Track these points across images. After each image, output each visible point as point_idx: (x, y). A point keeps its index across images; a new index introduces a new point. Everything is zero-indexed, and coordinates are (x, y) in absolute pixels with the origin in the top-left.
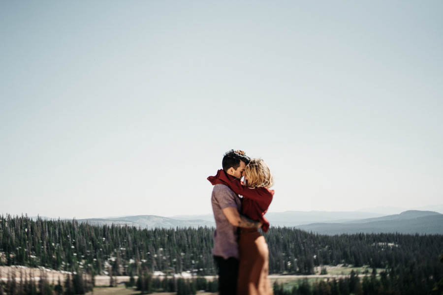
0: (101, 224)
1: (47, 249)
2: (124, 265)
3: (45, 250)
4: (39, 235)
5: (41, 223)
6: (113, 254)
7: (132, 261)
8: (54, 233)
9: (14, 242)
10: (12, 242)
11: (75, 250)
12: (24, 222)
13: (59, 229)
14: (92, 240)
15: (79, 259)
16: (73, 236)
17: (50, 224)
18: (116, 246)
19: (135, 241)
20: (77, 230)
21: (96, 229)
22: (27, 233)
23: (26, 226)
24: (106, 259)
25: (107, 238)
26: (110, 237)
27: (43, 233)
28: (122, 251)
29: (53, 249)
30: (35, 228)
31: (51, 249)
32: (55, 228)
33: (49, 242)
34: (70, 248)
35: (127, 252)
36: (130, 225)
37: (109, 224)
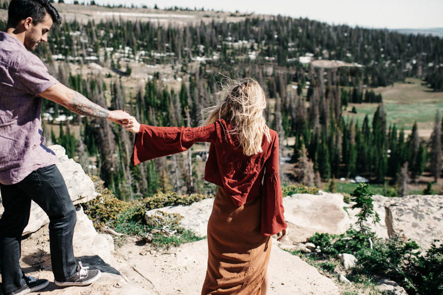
0: (408, 33)
1: (361, 50)
2: (423, 67)
3: (359, 51)
4: (355, 38)
5: (358, 29)
6: (415, 57)
7: (431, 65)
8: (368, 38)
9: (335, 43)
10: (333, 42)
11: (383, 53)
12: (345, 28)
13: (372, 36)
14: (399, 45)
15: (385, 59)
16: (383, 41)
17: (366, 31)
18: (419, 50)
19: (436, 49)
20: (387, 36)
21: (403, 37)
22: (346, 37)
23: (346, 32)
24: (408, 61)
25: (412, 45)
26: (414, 43)
27: (359, 37)
28: (423, 56)
29: (365, 50)
30: (353, 33)
31: (363, 50)
32: (369, 34)
33: (363, 45)
34: (379, 50)
35: (427, 57)
36: (434, 35)
37: (415, 33)
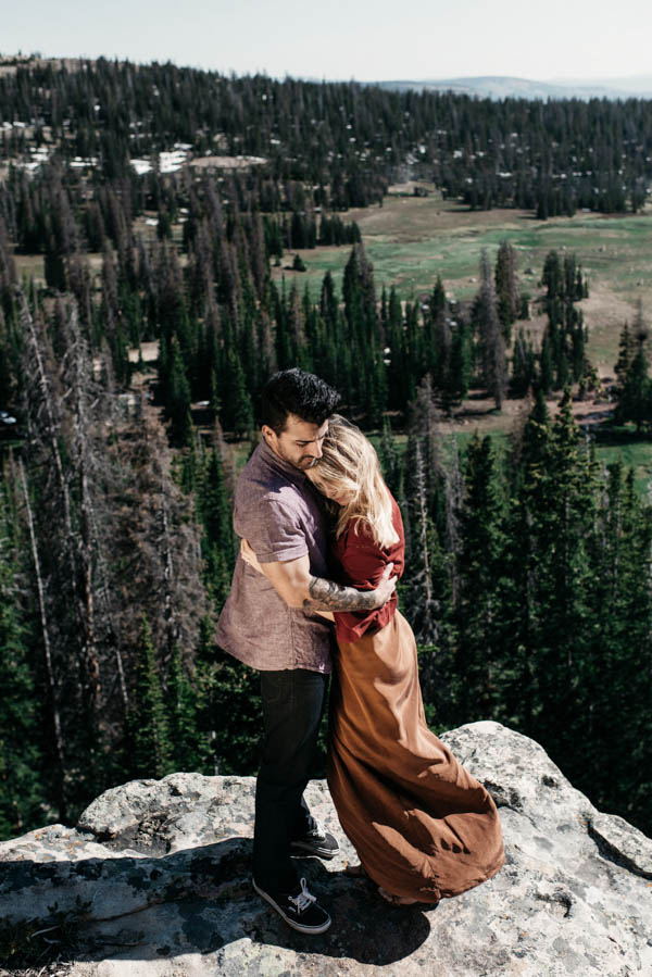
0: (403, 89)
1: (301, 130)
2: (442, 160)
3: (297, 132)
4: (287, 105)
5: (290, 83)
6: (423, 140)
7: (458, 154)
8: (316, 102)
9: (241, 119)
10: (237, 116)
11: (352, 133)
12: (261, 83)
13: (325, 97)
14: (384, 115)
15: (359, 146)
16: (350, 110)
17: (309, 88)
18: (429, 126)
19: (465, 120)
20: (357, 98)
21: (392, 97)
22: (266, 102)
23: (264, 92)
24: (410, 149)
25: (412, 113)
26: (418, 111)
27: (294, 101)
28: (440, 136)
29: (312, 129)
30: (280, 95)
31: (307, 129)
32: (317, 94)
33: (305, 120)
34: (343, 128)
35: (449, 138)
36: (458, 91)
37: (419, 90)
